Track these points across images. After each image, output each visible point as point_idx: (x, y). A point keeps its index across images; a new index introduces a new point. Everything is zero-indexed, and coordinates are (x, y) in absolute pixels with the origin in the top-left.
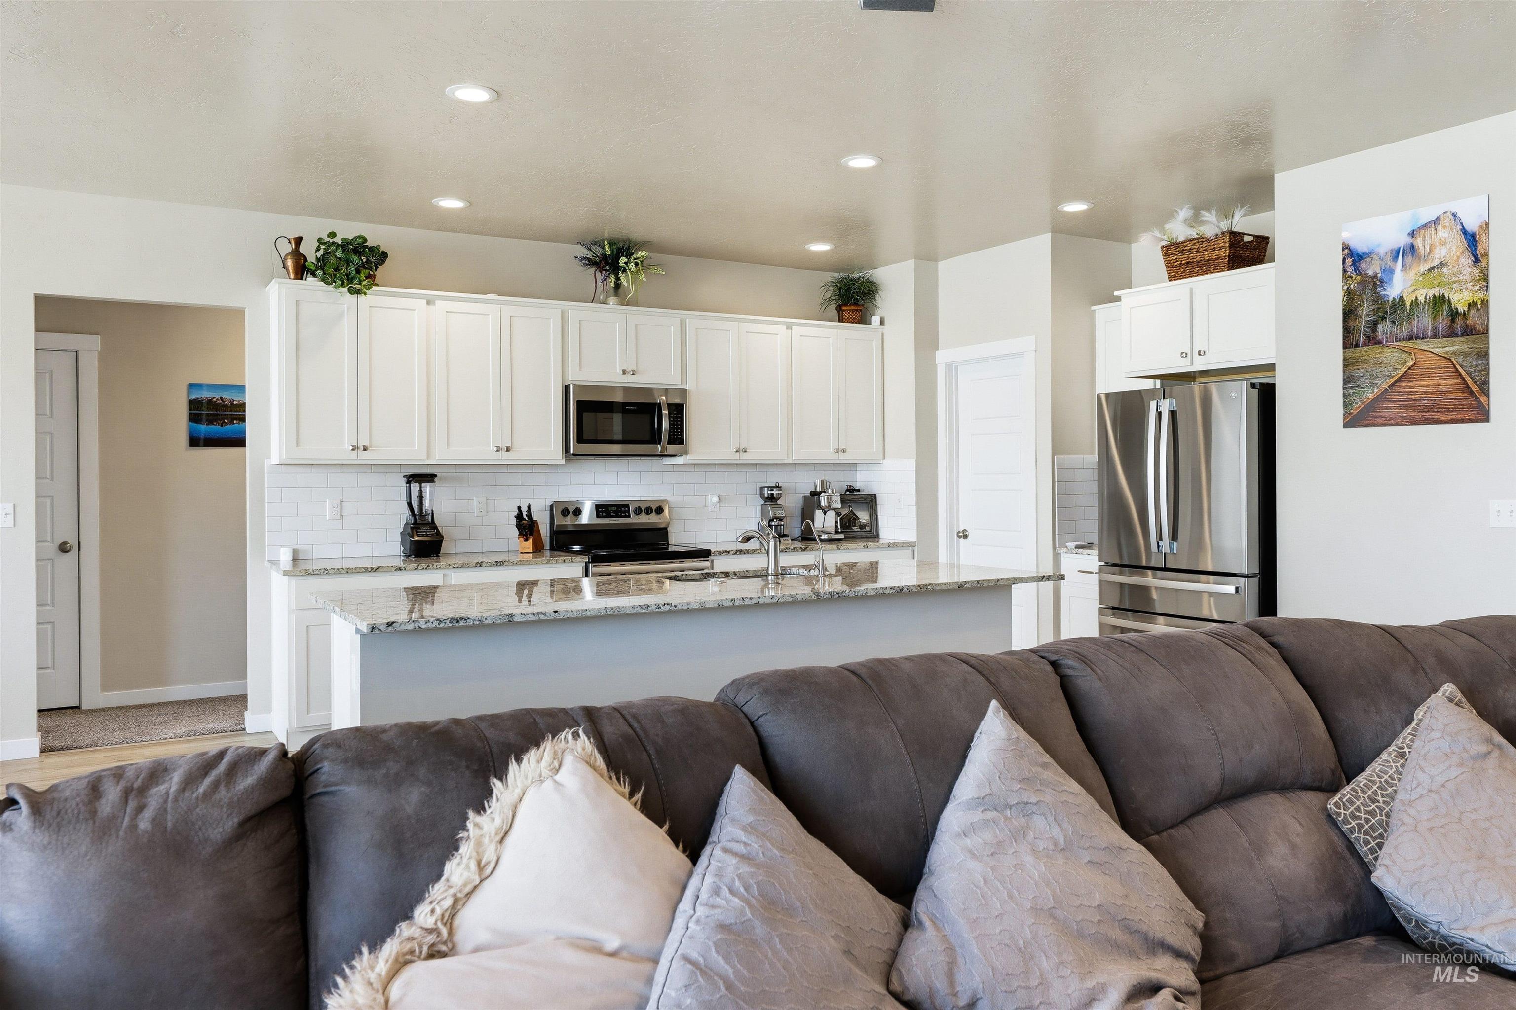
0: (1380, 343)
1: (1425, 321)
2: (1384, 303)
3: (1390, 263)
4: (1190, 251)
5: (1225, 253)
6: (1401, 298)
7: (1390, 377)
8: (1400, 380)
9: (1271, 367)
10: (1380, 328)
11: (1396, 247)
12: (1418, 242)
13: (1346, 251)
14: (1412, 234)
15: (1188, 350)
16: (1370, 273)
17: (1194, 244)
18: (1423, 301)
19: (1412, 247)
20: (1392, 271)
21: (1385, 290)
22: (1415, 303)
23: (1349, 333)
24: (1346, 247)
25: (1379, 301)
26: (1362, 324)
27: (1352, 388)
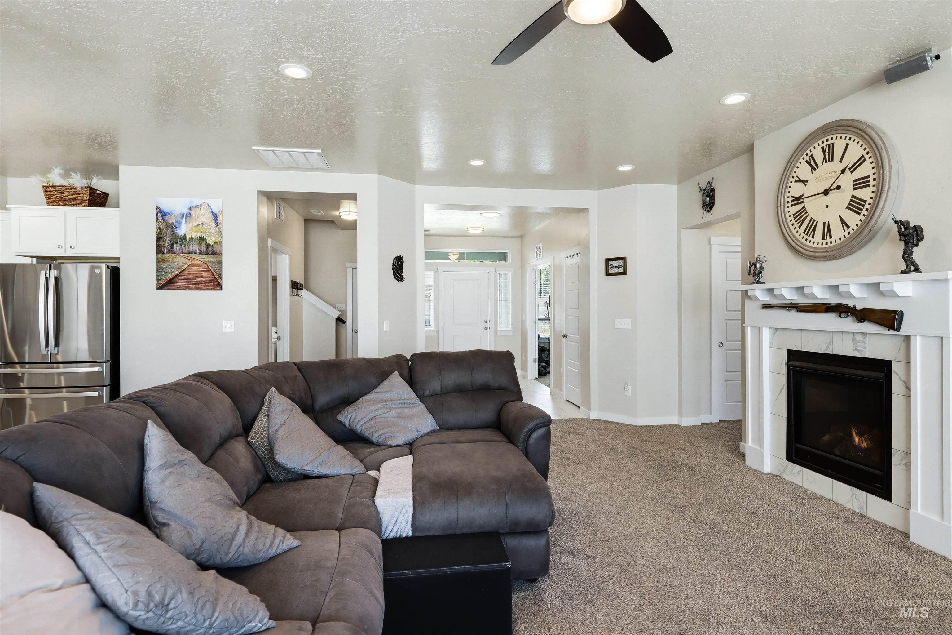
0: (175, 253)
1: (195, 247)
2: (176, 236)
3: (179, 219)
4: (63, 192)
5: (87, 197)
6: (185, 235)
7: (179, 269)
8: (184, 270)
9: (118, 259)
10: (175, 247)
11: (183, 213)
12: (193, 213)
13: (158, 210)
14: (190, 209)
15: (63, 245)
16: (170, 222)
17: (66, 189)
18: (195, 238)
19: (190, 214)
20: (181, 223)
21: (178, 231)
22: (191, 238)
23: (159, 247)
24: (158, 208)
25: (174, 236)
26: (166, 243)
27: (161, 272)
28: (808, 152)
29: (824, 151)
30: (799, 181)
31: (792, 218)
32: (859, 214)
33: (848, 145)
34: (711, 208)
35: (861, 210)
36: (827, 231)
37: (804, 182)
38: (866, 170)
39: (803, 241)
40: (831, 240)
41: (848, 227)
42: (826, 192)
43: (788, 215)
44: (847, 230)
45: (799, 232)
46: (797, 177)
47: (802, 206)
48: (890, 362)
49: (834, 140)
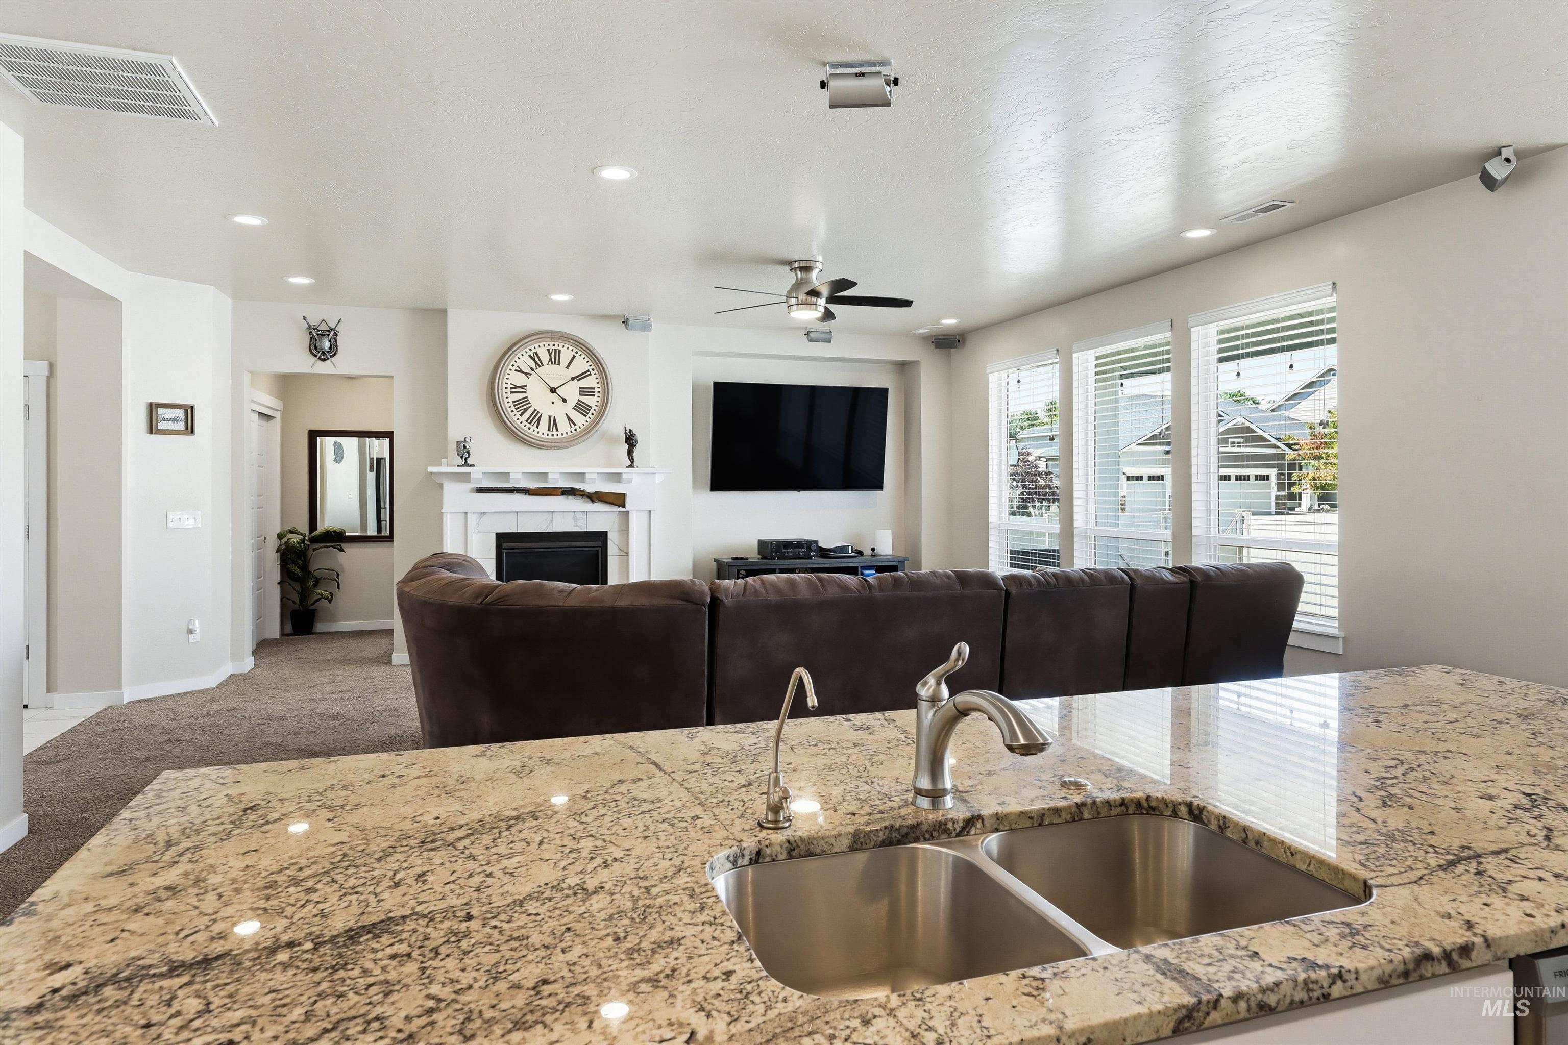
28: (532, 347)
29: (550, 354)
30: (521, 371)
31: (511, 404)
32: (585, 416)
33: (574, 357)
35: (588, 413)
36: (553, 424)
37: (527, 374)
38: (591, 382)
39: (526, 428)
40: (556, 433)
42: (553, 390)
43: (506, 400)
44: (574, 427)
45: (520, 421)
46: (518, 367)
47: (523, 395)
48: (606, 533)
49: (560, 348)
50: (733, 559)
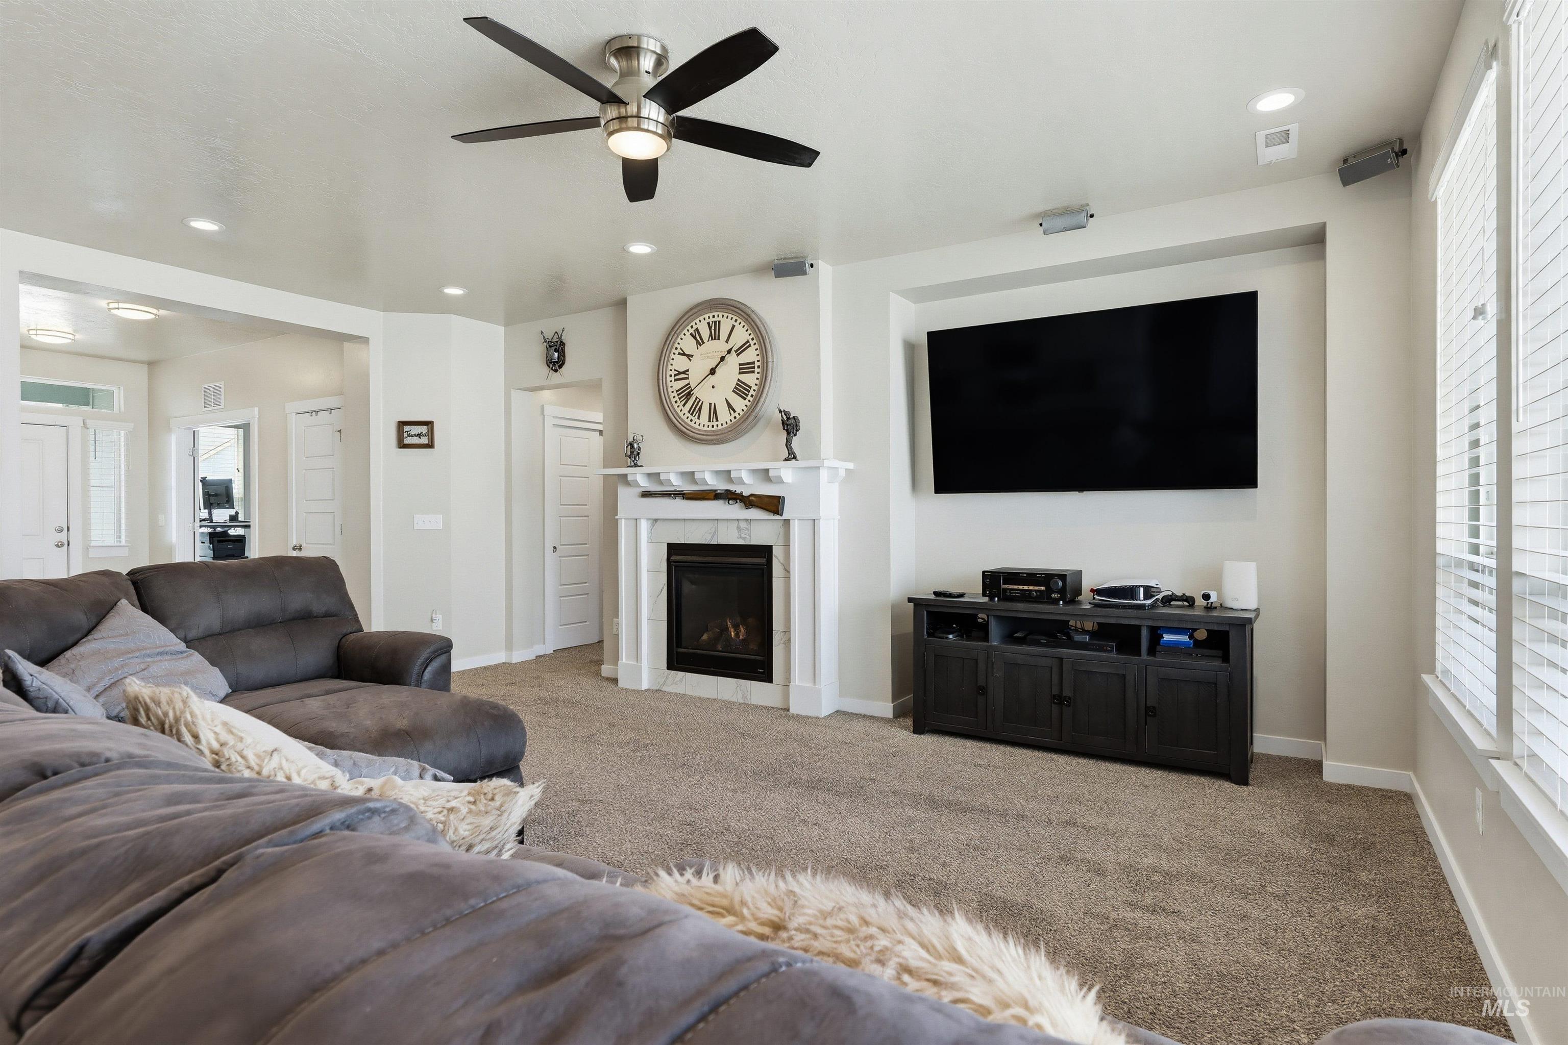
28: (693, 324)
29: (710, 328)
30: (684, 354)
31: (675, 394)
32: (745, 399)
33: (734, 326)
34: (560, 367)
35: (747, 395)
36: (714, 413)
37: (689, 357)
38: (751, 355)
39: (688, 421)
40: (717, 423)
41: (735, 411)
42: (713, 372)
43: (670, 390)
44: (733, 415)
45: (683, 411)
46: (681, 349)
47: (686, 382)
48: (771, 546)
49: (720, 318)
50: (936, 593)
